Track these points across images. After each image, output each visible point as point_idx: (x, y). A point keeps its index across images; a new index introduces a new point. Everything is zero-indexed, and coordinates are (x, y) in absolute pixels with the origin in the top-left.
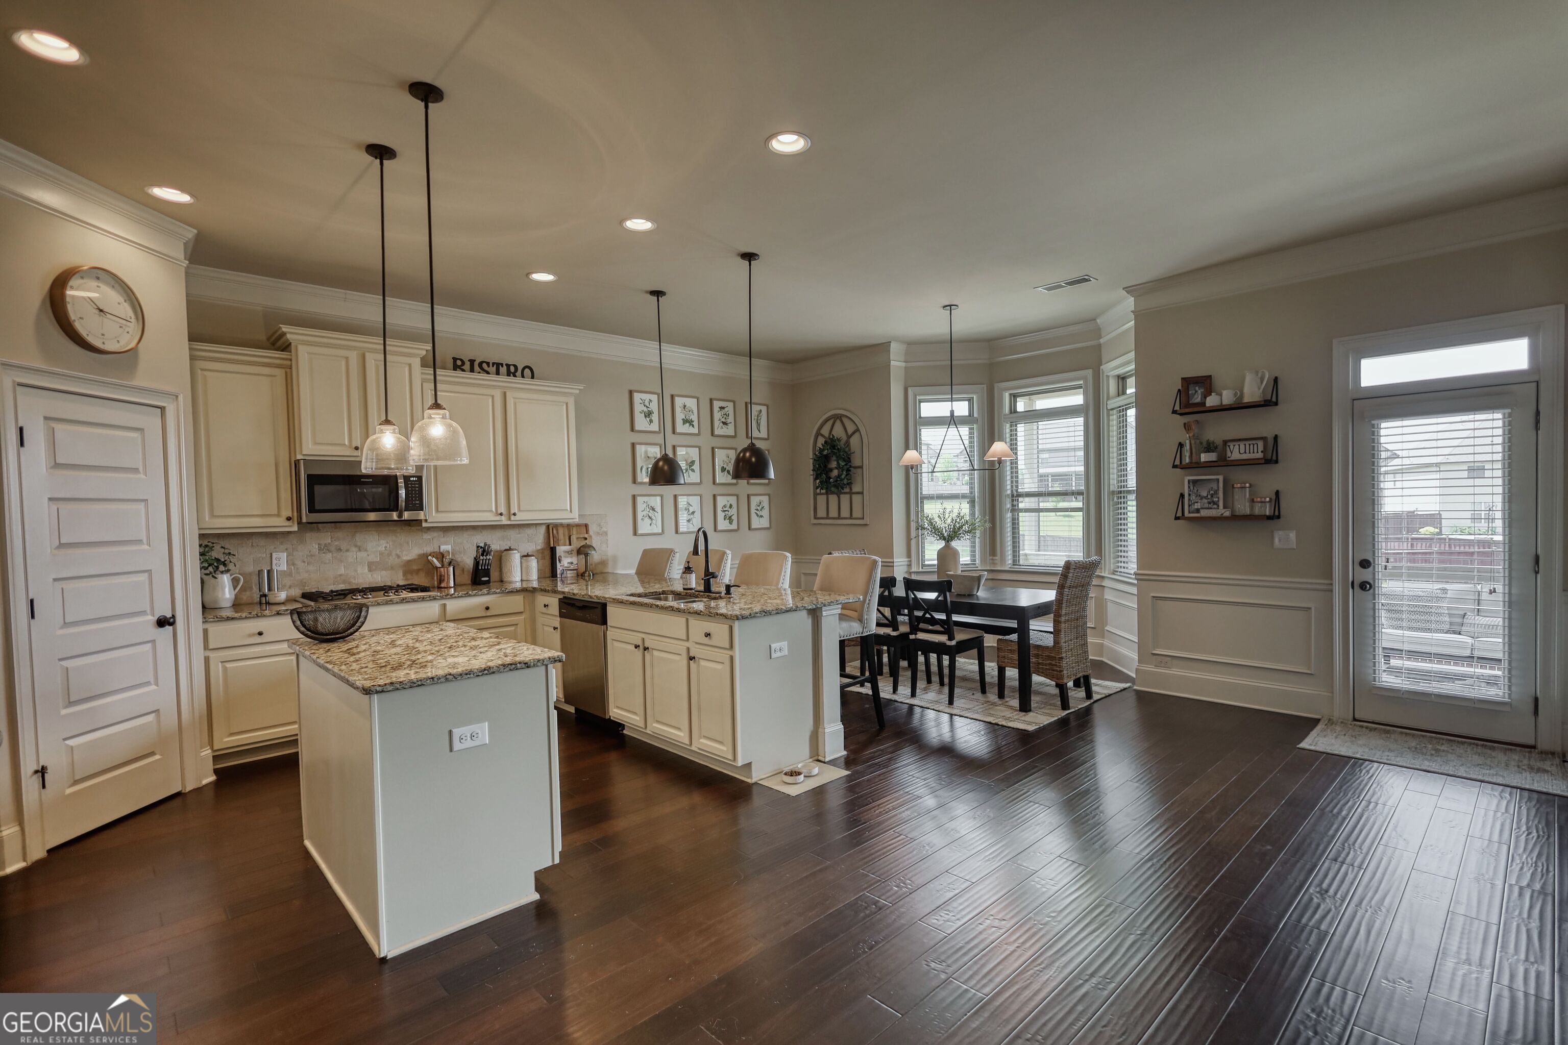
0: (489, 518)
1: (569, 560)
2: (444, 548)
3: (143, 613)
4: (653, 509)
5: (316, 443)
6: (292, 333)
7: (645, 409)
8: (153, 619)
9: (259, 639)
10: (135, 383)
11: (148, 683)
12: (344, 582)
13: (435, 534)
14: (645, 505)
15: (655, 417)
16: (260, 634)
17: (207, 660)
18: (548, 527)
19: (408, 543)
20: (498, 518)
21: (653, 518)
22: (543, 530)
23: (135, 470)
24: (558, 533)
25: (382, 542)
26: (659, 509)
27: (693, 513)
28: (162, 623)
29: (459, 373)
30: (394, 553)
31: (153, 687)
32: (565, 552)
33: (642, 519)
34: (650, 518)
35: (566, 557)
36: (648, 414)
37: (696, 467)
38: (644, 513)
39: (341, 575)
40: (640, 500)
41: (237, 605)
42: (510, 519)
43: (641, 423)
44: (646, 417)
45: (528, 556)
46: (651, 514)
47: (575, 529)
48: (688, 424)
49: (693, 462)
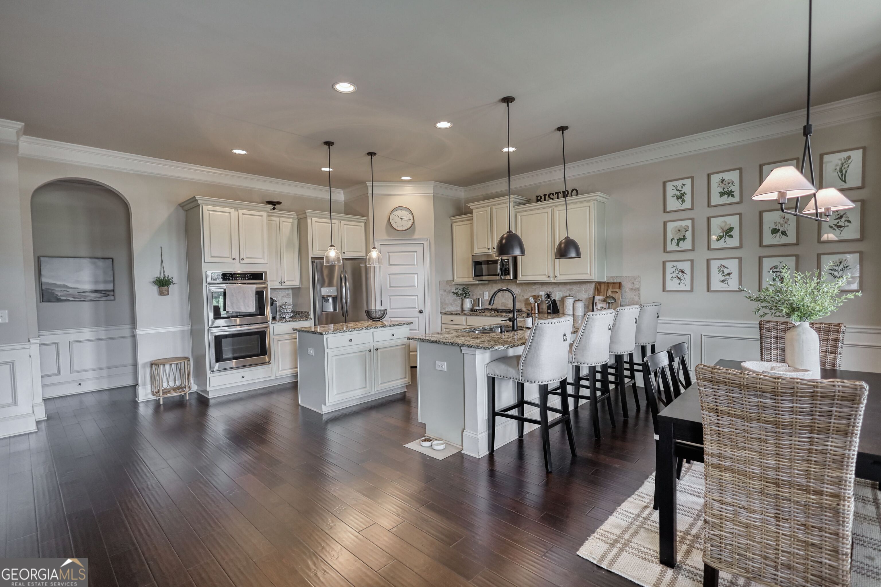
0: (543, 278)
1: (601, 305)
2: (541, 293)
3: (415, 308)
4: (683, 272)
5: (478, 248)
6: (471, 205)
7: (678, 193)
8: (418, 310)
9: (451, 323)
10: (415, 237)
11: (416, 330)
12: (504, 306)
13: (538, 286)
14: (674, 269)
15: (688, 198)
16: (452, 321)
17: (442, 326)
18: (596, 284)
19: (527, 290)
20: (548, 279)
21: (682, 278)
22: (593, 285)
23: (414, 264)
24: (600, 288)
25: (518, 289)
26: (688, 271)
27: (729, 274)
28: (421, 312)
29: (539, 203)
30: (521, 295)
31: (418, 331)
32: (599, 300)
33: (671, 280)
34: (679, 278)
35: (599, 303)
36: (681, 197)
37: (736, 233)
38: (674, 275)
39: (503, 303)
40: (669, 265)
41: (472, 310)
42: (555, 280)
43: (673, 204)
44: (678, 199)
45: (579, 300)
46: (680, 275)
47: (611, 285)
48: (726, 196)
49: (731, 229)
